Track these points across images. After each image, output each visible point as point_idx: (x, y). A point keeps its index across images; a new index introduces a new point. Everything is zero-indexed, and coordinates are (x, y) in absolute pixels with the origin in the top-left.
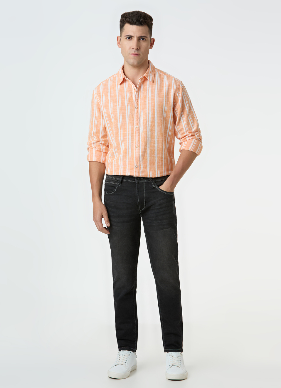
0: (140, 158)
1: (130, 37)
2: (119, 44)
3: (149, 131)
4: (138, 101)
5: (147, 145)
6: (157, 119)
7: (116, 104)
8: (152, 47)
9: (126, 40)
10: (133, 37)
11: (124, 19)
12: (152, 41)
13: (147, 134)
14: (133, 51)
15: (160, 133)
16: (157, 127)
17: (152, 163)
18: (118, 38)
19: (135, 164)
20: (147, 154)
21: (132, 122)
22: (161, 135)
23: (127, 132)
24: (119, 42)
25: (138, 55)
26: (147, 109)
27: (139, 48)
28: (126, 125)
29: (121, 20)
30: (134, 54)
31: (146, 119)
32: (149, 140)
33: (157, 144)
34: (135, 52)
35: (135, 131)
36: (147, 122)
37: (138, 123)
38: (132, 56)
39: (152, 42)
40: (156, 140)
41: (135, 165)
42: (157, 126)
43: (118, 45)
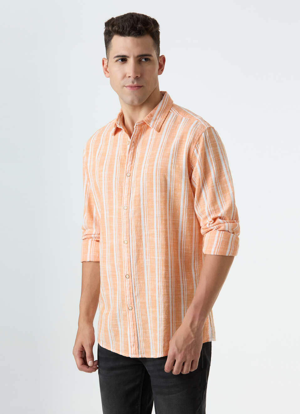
0: (132, 262)
1: (123, 59)
2: (106, 72)
3: (144, 216)
4: (131, 164)
5: (141, 239)
6: (156, 194)
7: (103, 168)
8: (162, 70)
9: (116, 63)
10: (128, 57)
11: (110, 28)
12: (161, 61)
13: (141, 220)
14: (129, 82)
15: (162, 219)
16: (157, 208)
17: (151, 271)
18: (103, 61)
19: (126, 271)
20: (142, 255)
21: (120, 198)
22: (163, 222)
23: (114, 217)
24: (106, 67)
25: (139, 87)
26: (142, 178)
27: (139, 76)
28: (113, 204)
29: (106, 31)
30: (131, 87)
31: (139, 195)
32: (145, 231)
33: (157, 237)
34: (133, 82)
35: (123, 216)
36: (140, 200)
37: (127, 202)
38: (128, 90)
39: (162, 63)
40: (155, 230)
41: (125, 274)
42: (157, 206)
43: (105, 73)
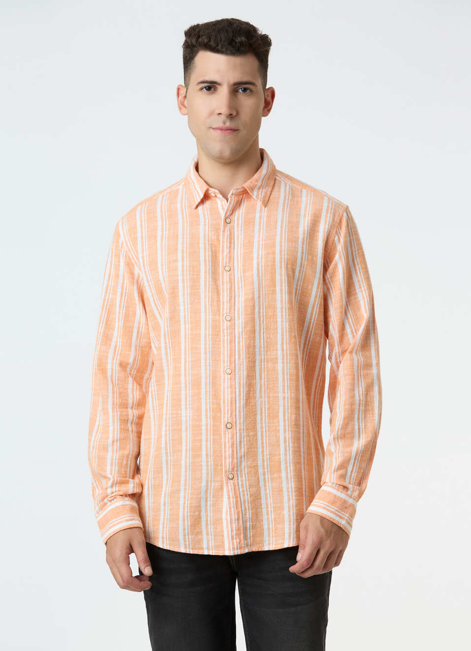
0: (237, 402)
1: (211, 87)
2: (182, 107)
3: (260, 330)
4: (230, 252)
5: (254, 366)
7: (177, 256)
8: (269, 110)
9: (200, 93)
10: (220, 84)
11: (194, 41)
12: (268, 96)
13: (255, 337)
14: (219, 122)
15: (290, 336)
16: (282, 318)
17: (269, 415)
18: (178, 89)
19: (225, 418)
20: (255, 391)
21: (215, 304)
22: (293, 340)
23: (202, 332)
24: (182, 100)
25: (234, 130)
26: (255, 271)
27: (234, 114)
28: (200, 312)
29: (186, 42)
30: (221, 129)
31: (253, 298)
32: (261, 354)
33: (283, 363)
34: (224, 123)
35: (223, 331)
36: (254, 306)
37: (230, 309)
38: (217, 134)
39: (269, 99)
40: (280, 353)
41: (224, 422)
42: (282, 315)
43: (180, 109)
